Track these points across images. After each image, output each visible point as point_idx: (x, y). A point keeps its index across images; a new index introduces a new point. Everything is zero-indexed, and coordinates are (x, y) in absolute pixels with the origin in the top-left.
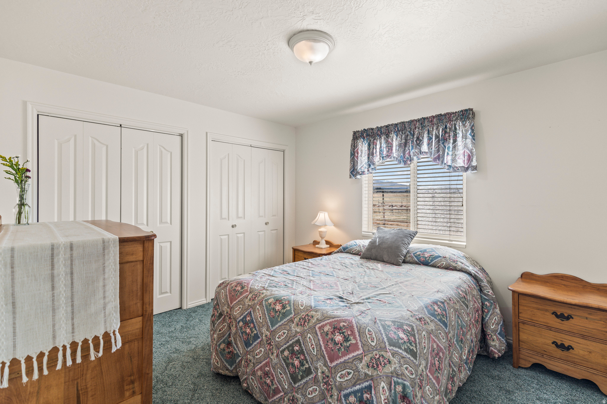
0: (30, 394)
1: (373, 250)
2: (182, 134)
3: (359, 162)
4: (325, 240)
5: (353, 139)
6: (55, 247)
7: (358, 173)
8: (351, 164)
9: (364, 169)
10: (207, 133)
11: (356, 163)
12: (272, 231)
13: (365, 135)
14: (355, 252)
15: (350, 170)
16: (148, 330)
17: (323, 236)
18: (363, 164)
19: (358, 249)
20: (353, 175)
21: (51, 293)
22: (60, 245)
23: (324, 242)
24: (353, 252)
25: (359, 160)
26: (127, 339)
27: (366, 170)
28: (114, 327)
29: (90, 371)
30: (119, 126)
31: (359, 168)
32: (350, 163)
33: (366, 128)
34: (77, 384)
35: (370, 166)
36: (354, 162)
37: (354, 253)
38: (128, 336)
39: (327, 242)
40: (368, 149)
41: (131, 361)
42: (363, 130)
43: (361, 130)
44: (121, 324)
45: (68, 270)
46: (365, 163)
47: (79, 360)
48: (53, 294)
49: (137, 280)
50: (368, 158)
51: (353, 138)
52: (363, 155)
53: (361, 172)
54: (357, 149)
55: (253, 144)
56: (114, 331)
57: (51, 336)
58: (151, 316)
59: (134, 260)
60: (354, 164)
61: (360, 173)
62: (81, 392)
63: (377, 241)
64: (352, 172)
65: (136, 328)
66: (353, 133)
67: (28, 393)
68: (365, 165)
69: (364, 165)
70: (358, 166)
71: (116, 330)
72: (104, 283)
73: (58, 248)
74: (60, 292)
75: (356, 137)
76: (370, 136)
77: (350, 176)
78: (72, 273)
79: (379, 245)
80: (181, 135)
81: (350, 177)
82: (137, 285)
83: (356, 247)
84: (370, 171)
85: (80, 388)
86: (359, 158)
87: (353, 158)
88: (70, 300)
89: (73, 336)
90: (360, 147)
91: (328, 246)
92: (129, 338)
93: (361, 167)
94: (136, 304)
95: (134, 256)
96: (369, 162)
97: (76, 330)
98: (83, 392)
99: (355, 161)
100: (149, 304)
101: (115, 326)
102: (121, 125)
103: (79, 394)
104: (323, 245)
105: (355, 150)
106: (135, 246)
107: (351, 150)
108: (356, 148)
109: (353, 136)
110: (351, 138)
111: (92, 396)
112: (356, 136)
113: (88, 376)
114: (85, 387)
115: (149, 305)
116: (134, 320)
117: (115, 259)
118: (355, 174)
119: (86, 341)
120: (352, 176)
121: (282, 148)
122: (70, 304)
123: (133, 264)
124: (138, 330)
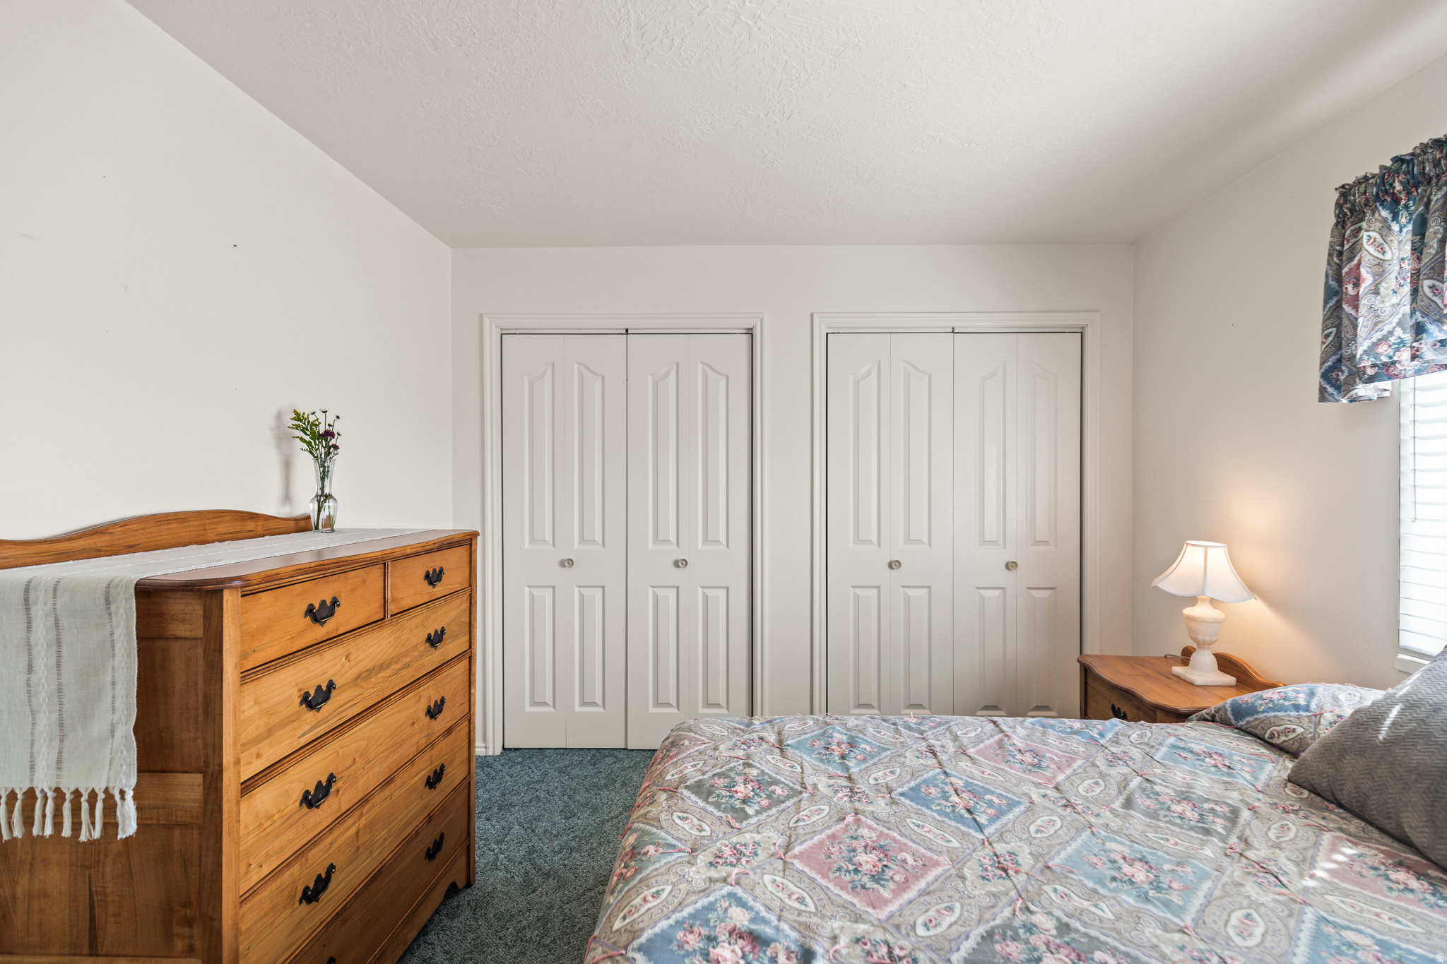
0: (20, 862)
1: (1349, 759)
2: (752, 329)
3: (1360, 320)
4: (1218, 656)
5: (1337, 224)
6: (32, 585)
7: (1358, 375)
8: (1327, 337)
9: (1390, 352)
10: (812, 315)
11: (1350, 328)
12: (1034, 592)
13: (1398, 187)
14: (1283, 738)
15: (1322, 364)
16: (212, 813)
17: (1200, 638)
18: (1387, 328)
19: (1300, 730)
20: (1338, 388)
21: (25, 677)
22: (40, 583)
23: (1213, 661)
24: (1272, 736)
25: (1363, 310)
26: (174, 817)
27: (1405, 355)
28: (121, 781)
29: (109, 861)
30: (624, 332)
31: (1360, 351)
32: (1323, 331)
33: (1405, 150)
34: (90, 877)
35: (1419, 330)
36: (1339, 327)
37: (1276, 741)
38: (176, 810)
39: (1225, 663)
40: (1414, 249)
41: (186, 871)
42: (1389, 164)
43: (1382, 167)
44: (138, 779)
45: (53, 636)
46: (1399, 324)
47: (67, 832)
48: (28, 680)
49: (196, 684)
50: (1415, 292)
51: (1337, 216)
52: (1390, 282)
53: (1373, 366)
54: (1355, 261)
55: (960, 325)
56: (122, 793)
57: (28, 765)
58: (217, 778)
59: (187, 634)
60: (1338, 336)
61: (1370, 372)
62: (95, 898)
63: (1388, 722)
64: (1329, 376)
65: (192, 797)
66: (1336, 195)
67: (18, 860)
68: (1399, 332)
69: (1391, 333)
70: (1359, 340)
71: (126, 789)
72: (113, 677)
73: (36, 590)
74: (40, 679)
75: (1352, 210)
76: (1429, 183)
77: (1322, 391)
78: (59, 644)
79: (1391, 742)
80: (750, 332)
81: (1323, 396)
82: (197, 695)
83: (1298, 717)
84: (1428, 354)
85: (94, 889)
86: (1364, 302)
87: (1338, 306)
88: (55, 700)
89: (58, 776)
90: (1368, 250)
91: (1231, 680)
92: (177, 816)
93: (1376, 344)
94: (195, 739)
95: (187, 626)
96: (1418, 315)
97: (65, 765)
98: (99, 898)
99: (1345, 322)
100: (214, 748)
101: (124, 781)
102: (627, 331)
103: (93, 900)
104: (1204, 671)
105: (1345, 270)
106: (189, 601)
107: (1327, 276)
108: (1351, 259)
109: (1339, 206)
110: (1329, 219)
111: (114, 916)
112: (1353, 204)
113: (108, 869)
114: (101, 889)
115: (214, 751)
116: (187, 778)
117: (128, 628)
118: (1346, 382)
119: (77, 794)
120: (1330, 390)
121: (1075, 320)
122: (57, 707)
123: (188, 644)
124: (197, 804)
